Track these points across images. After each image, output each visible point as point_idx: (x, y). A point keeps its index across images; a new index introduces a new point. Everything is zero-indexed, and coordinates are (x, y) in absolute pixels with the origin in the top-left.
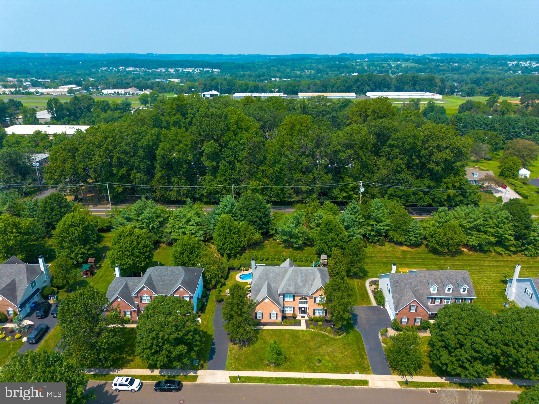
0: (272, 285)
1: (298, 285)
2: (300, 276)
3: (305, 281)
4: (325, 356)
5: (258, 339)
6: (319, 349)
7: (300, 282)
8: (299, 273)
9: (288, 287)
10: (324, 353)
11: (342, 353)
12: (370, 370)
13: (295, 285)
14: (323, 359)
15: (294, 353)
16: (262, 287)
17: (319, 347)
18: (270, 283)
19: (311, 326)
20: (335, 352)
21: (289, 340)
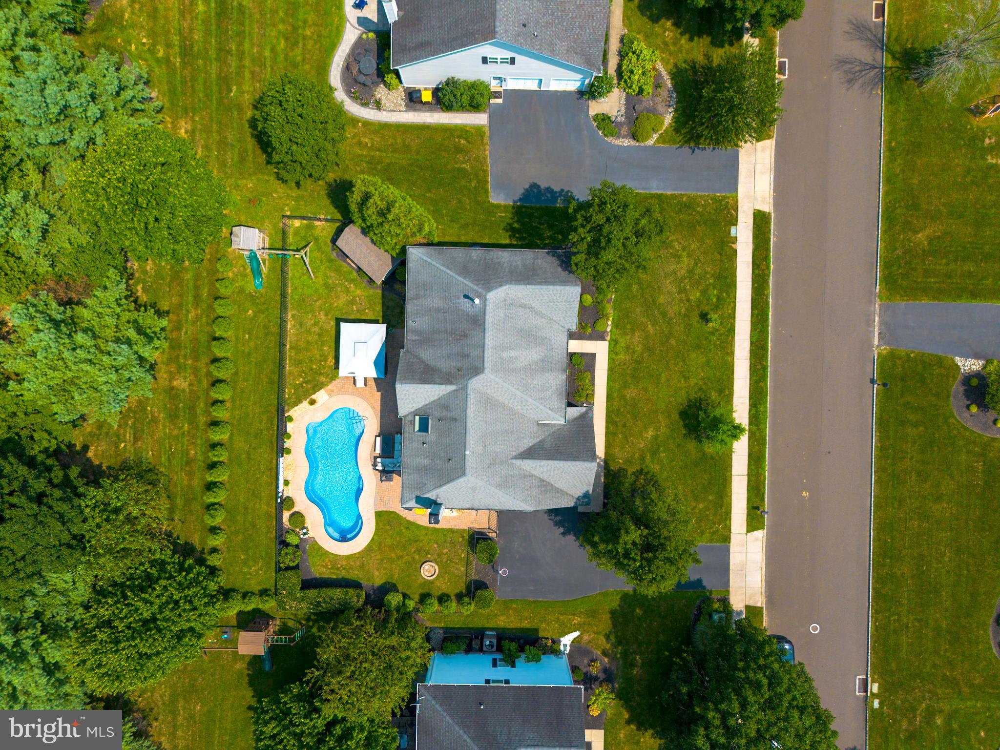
0: (527, 443)
1: (543, 361)
2: (513, 353)
3: (530, 337)
4: (688, 300)
5: (641, 471)
6: (671, 314)
7: (533, 355)
8: (505, 355)
9: (549, 393)
10: (681, 300)
11: (677, 257)
12: (724, 198)
13: (543, 370)
14: (698, 306)
15: (686, 378)
16: (532, 476)
17: (664, 314)
18: (521, 450)
19: (599, 327)
20: (674, 272)
21: (646, 390)
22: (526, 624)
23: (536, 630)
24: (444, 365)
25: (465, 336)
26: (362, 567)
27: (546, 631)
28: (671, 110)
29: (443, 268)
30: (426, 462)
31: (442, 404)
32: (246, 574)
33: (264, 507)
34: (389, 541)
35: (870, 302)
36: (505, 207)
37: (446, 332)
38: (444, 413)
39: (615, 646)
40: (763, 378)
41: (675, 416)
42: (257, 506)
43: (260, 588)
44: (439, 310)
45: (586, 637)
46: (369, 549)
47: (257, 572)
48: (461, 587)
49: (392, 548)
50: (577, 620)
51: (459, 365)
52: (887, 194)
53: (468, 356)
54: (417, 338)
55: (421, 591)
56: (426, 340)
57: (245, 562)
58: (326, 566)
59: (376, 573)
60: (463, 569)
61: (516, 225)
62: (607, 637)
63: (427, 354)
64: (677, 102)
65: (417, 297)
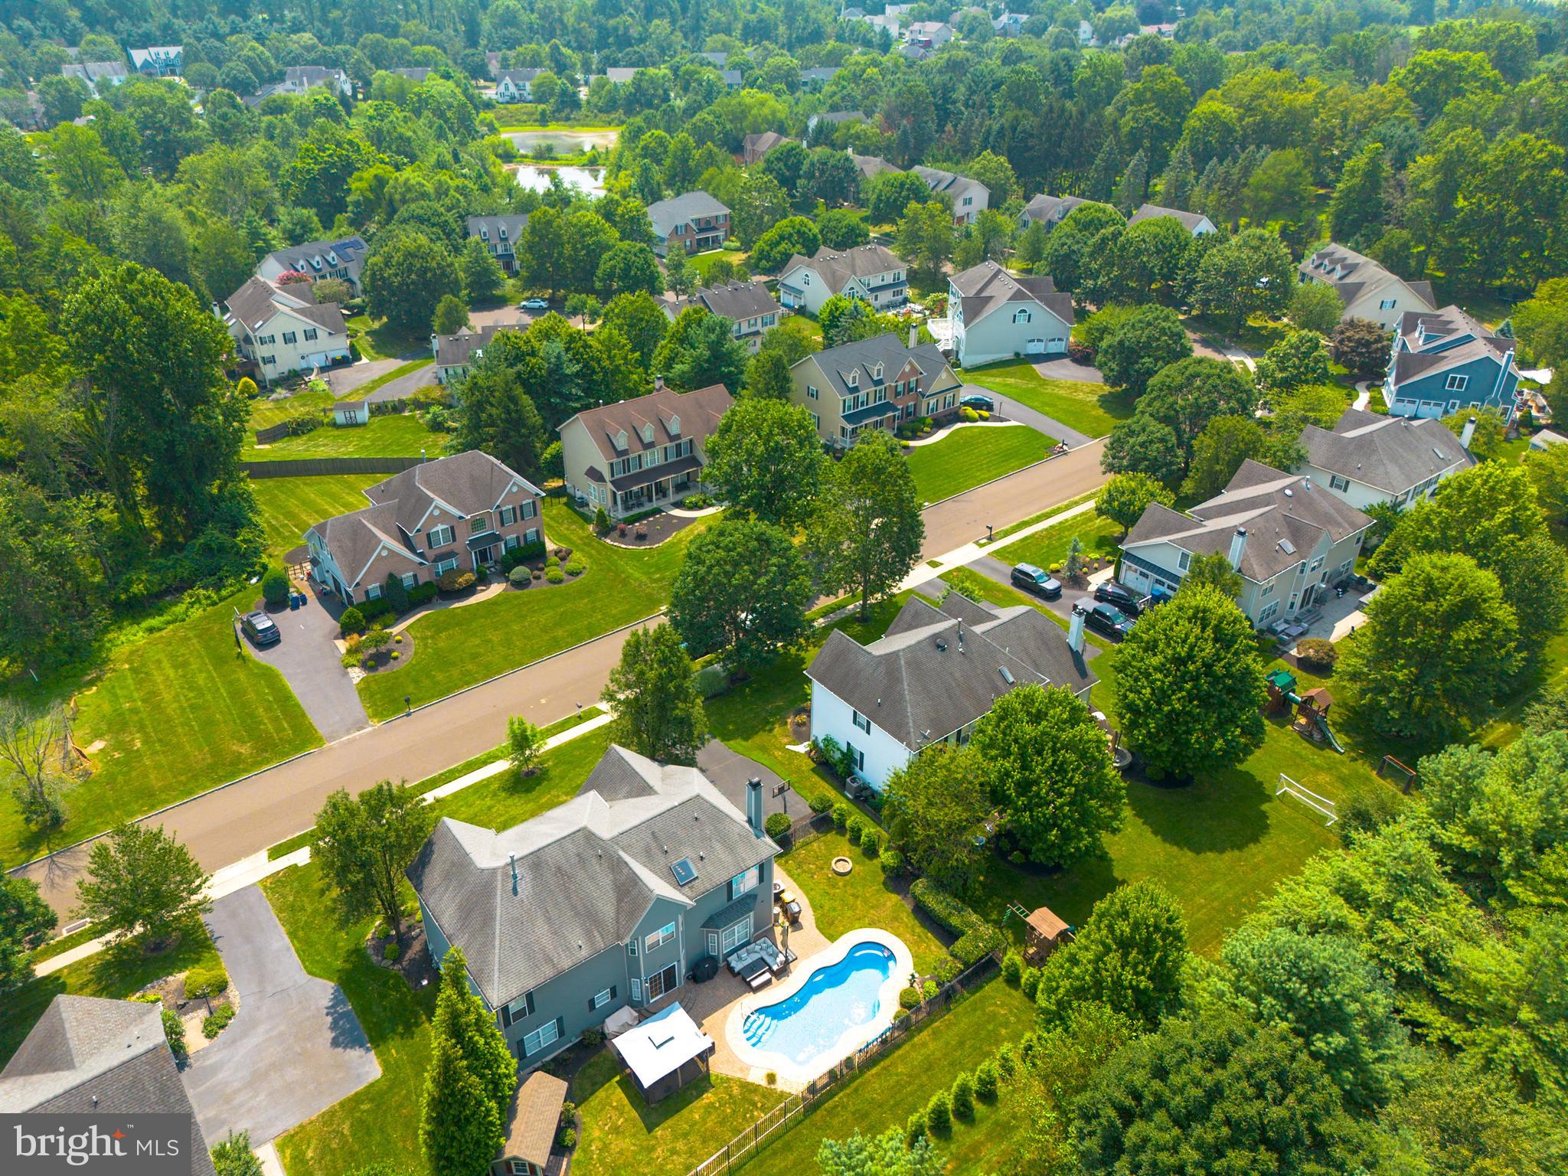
22: (816, 779)
23: (813, 770)
24: (606, 881)
25: (559, 869)
26: (895, 919)
27: (808, 765)
28: (170, 978)
29: (497, 943)
30: (718, 846)
31: (648, 859)
32: (1016, 1016)
33: (932, 1046)
34: (849, 913)
35: (331, 749)
36: (379, 1055)
37: (568, 898)
38: (655, 850)
39: (773, 723)
40: (451, 772)
41: (535, 794)
42: (938, 1054)
43: (1013, 992)
44: (549, 920)
45: (785, 740)
46: (872, 924)
47: (1002, 1006)
48: (831, 836)
49: (853, 908)
50: (778, 753)
51: (594, 861)
52: (206, 788)
53: (578, 855)
54: (596, 933)
55: (867, 862)
56: (590, 918)
57: (1006, 1025)
58: (928, 947)
59: (889, 904)
60: (815, 845)
61: (400, 1029)
62: (771, 730)
63: (606, 907)
64: (159, 978)
65: (549, 960)
